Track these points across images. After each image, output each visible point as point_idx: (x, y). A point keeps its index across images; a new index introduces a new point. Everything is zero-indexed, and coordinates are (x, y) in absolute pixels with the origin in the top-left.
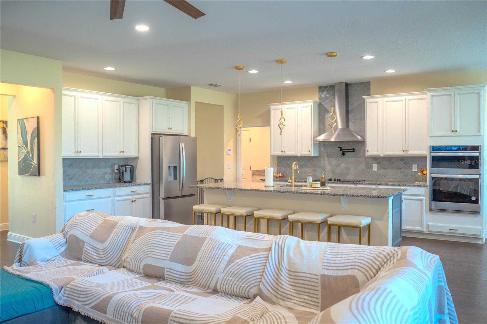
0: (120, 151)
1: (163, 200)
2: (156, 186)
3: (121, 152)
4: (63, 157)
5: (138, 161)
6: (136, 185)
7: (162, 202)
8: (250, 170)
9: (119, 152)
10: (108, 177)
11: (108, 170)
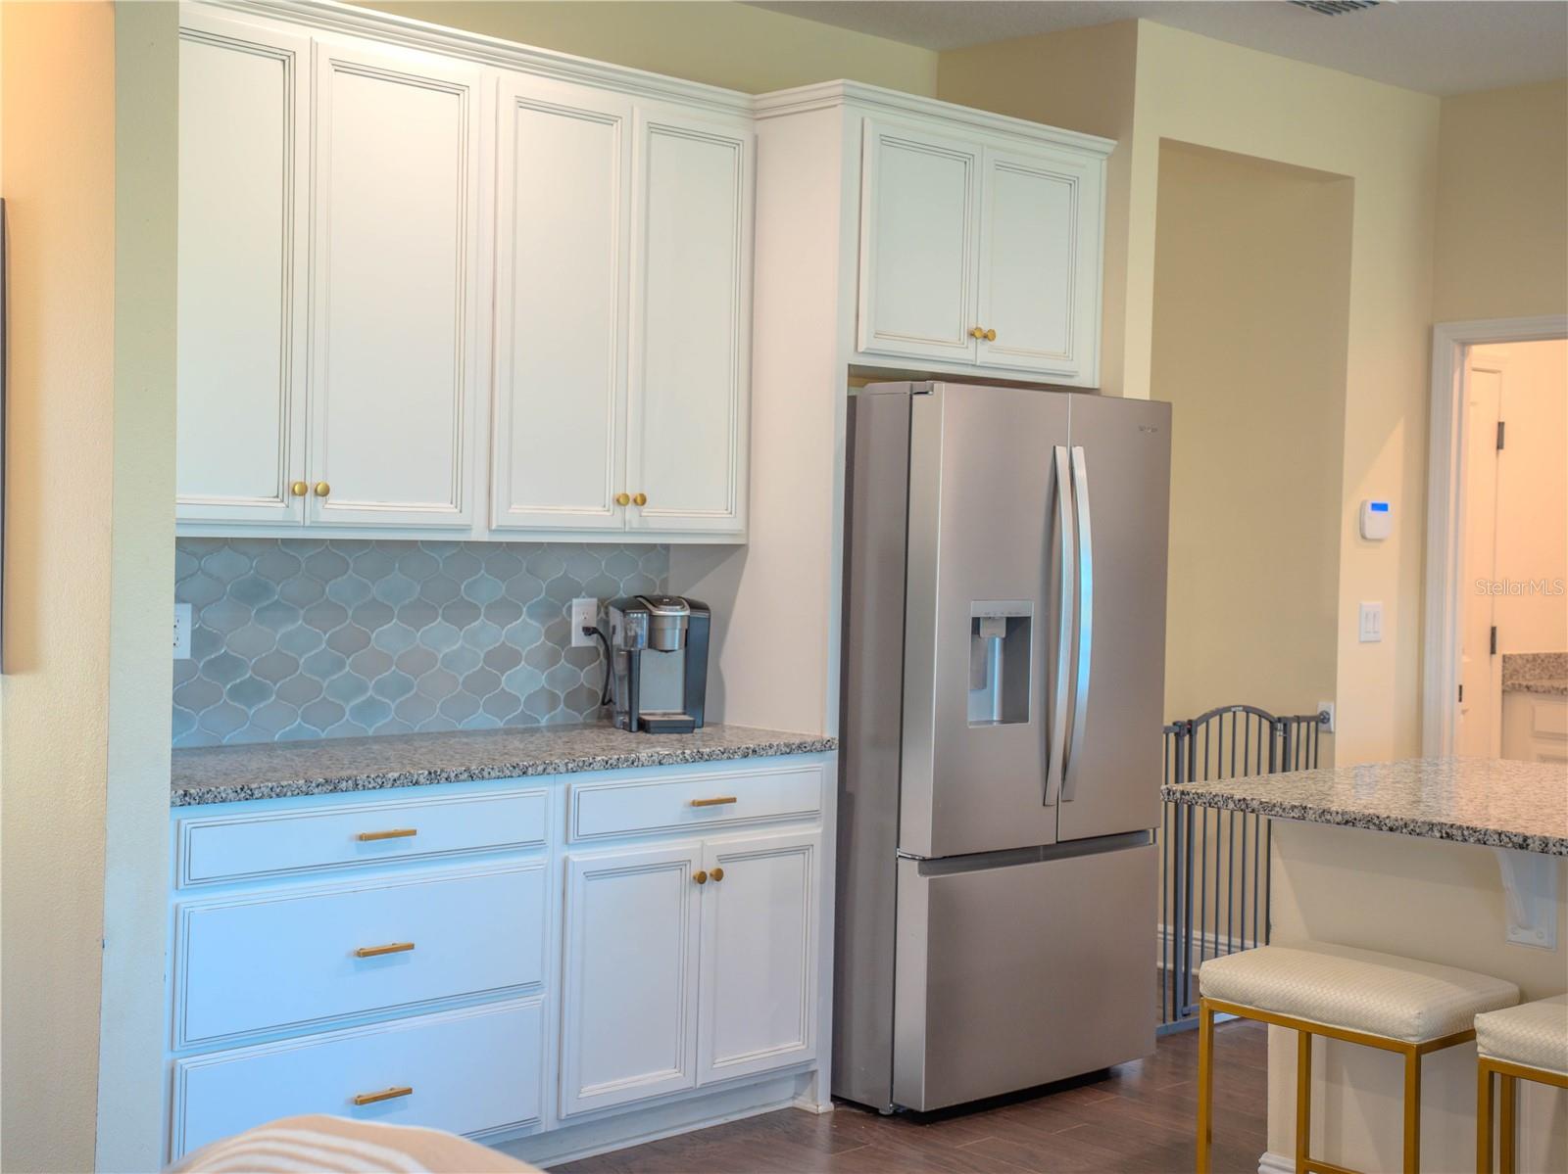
0: (620, 492)
1: (922, 872)
2: (868, 760)
3: (621, 501)
4: (180, 523)
5: (742, 567)
6: (728, 754)
7: (914, 892)
8: (1493, 651)
9: (609, 501)
10: (525, 681)
11: (527, 632)
